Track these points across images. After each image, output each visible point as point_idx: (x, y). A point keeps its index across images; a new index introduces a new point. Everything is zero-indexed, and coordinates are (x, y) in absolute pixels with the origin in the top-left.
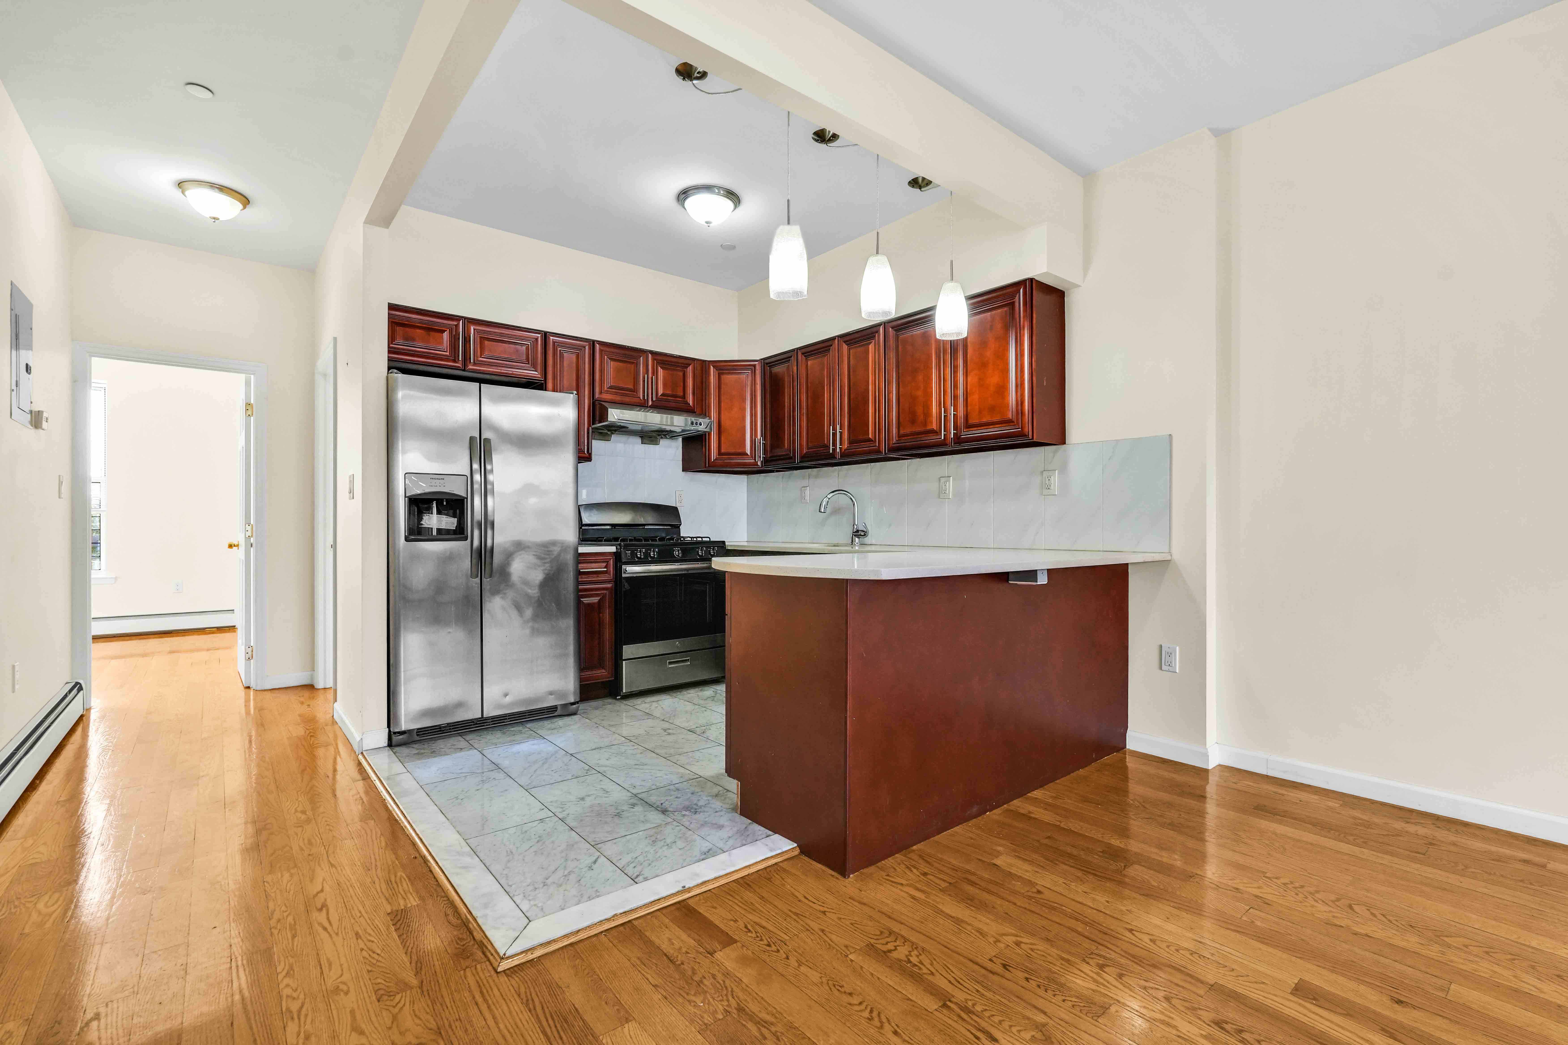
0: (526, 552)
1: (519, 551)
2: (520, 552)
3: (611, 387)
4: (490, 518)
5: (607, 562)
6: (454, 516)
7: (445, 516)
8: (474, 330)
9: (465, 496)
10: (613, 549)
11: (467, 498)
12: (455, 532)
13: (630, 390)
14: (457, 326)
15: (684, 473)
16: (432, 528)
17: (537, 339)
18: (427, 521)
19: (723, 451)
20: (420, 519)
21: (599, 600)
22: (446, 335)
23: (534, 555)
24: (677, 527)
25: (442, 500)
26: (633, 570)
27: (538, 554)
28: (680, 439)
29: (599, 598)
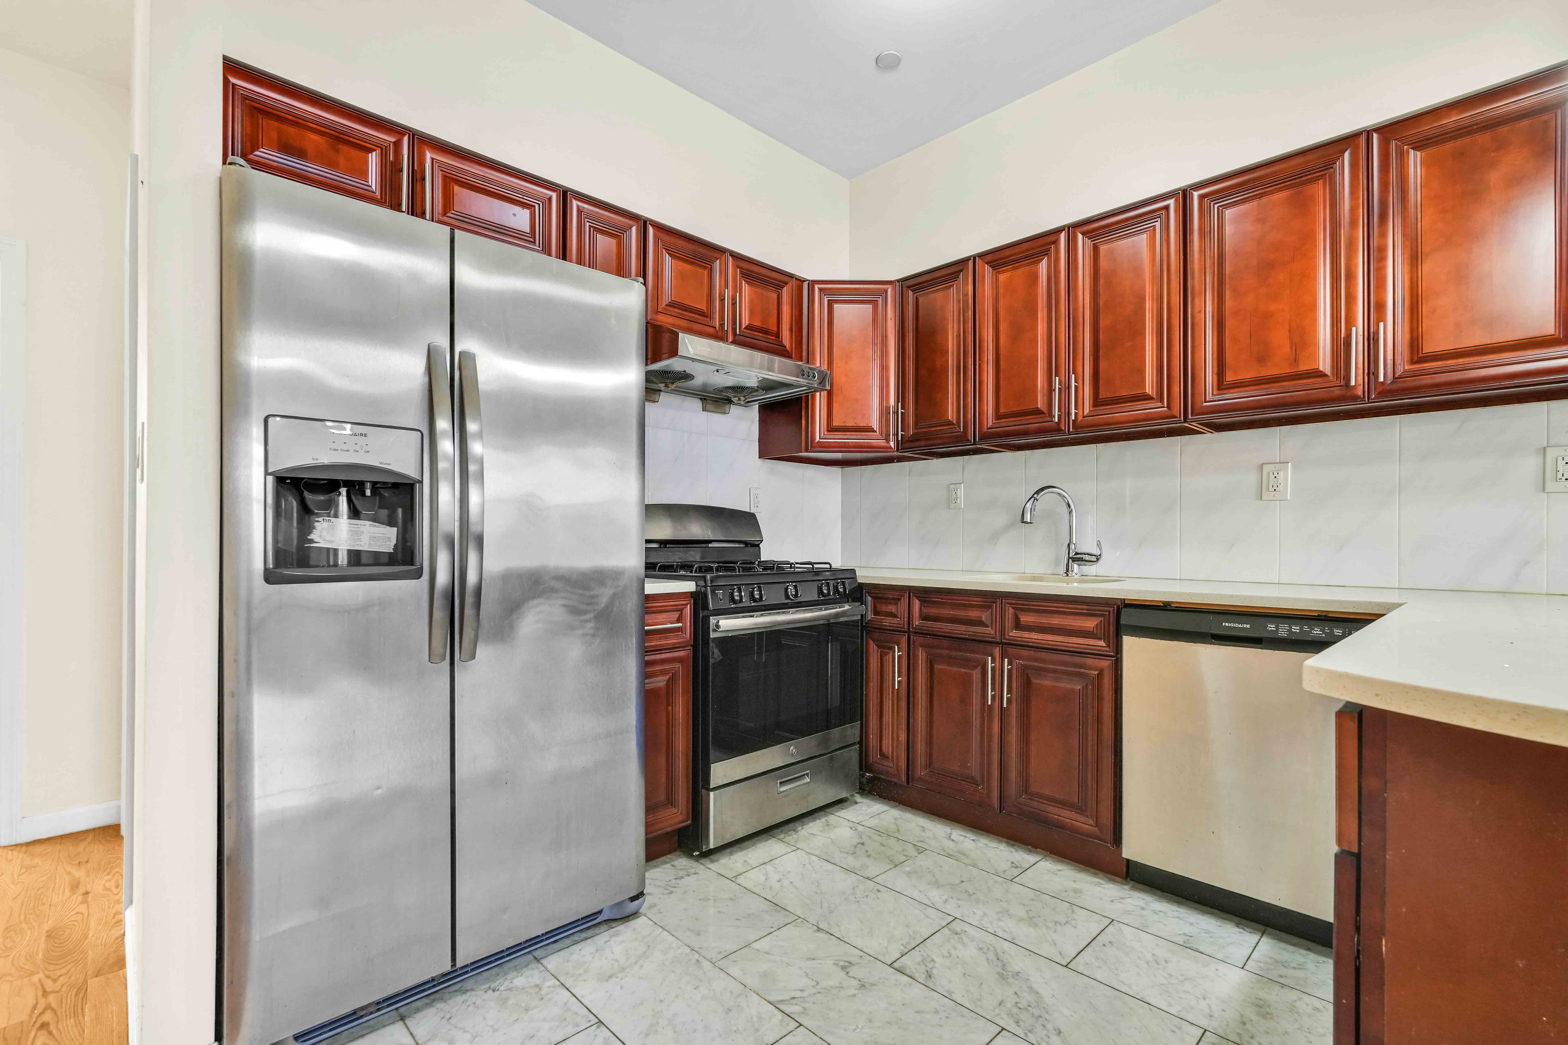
0: (549, 598)
1: (533, 598)
2: (536, 601)
3: (672, 305)
4: (474, 528)
5: (681, 610)
6: (391, 523)
7: (368, 523)
8: (432, 159)
9: (418, 477)
10: (689, 586)
11: (421, 482)
12: (392, 559)
13: (701, 313)
14: (397, 145)
15: (760, 461)
16: (336, 551)
17: (550, 199)
18: (324, 534)
19: (835, 423)
20: (305, 527)
21: (668, 681)
22: (373, 160)
23: (564, 606)
24: (756, 545)
25: (361, 484)
26: (728, 624)
27: (570, 603)
28: (756, 407)
29: (667, 677)
